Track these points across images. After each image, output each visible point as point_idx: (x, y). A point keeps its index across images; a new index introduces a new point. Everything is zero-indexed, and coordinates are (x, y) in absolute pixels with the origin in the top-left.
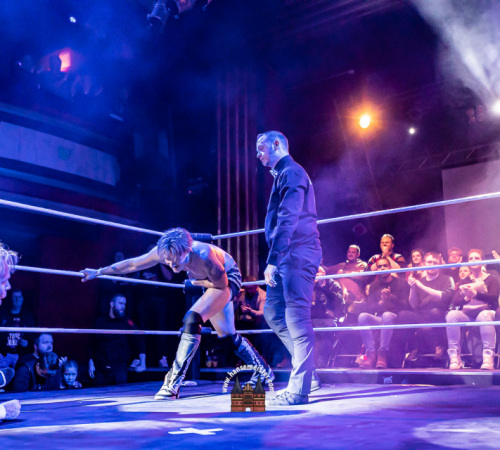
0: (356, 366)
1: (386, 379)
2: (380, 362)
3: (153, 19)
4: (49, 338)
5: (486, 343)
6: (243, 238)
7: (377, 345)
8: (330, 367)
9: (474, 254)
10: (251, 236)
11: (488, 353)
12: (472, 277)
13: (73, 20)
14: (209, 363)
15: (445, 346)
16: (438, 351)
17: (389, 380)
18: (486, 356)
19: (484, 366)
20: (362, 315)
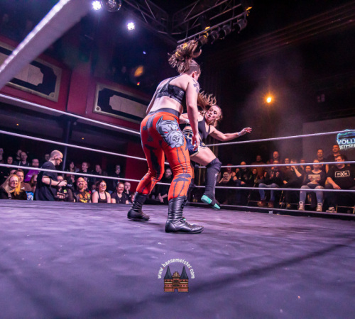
0: (257, 206)
4: (128, 184)
9: (316, 161)
10: (215, 146)
12: (313, 171)
13: (144, 53)
14: (194, 200)
17: (271, 212)
18: (319, 205)
19: (318, 210)
20: (261, 184)
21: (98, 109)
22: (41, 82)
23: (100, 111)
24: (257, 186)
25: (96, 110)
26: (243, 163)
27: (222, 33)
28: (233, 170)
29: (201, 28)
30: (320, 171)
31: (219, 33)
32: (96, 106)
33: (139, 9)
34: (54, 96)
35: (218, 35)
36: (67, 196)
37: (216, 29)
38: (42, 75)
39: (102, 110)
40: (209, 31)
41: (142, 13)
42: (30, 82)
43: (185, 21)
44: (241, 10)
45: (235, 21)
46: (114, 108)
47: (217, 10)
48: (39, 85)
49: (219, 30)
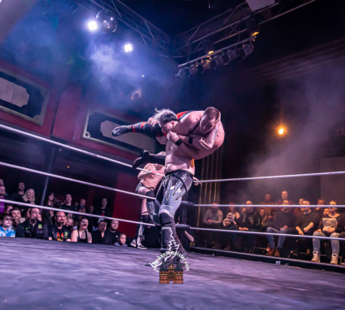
0: (264, 254)
1: (277, 262)
2: (277, 254)
3: (178, 77)
4: (117, 222)
5: (334, 250)
6: (213, 183)
7: (276, 245)
8: (251, 253)
9: (332, 203)
10: (217, 182)
11: (335, 255)
12: (330, 215)
15: (312, 250)
16: (308, 252)
17: (279, 262)
18: (333, 256)
19: (332, 262)
20: (269, 228)
21: (87, 135)
22: (26, 104)
23: (89, 137)
24: (264, 230)
25: (84, 136)
26: (249, 202)
27: (226, 58)
28: (237, 210)
29: (204, 53)
30: (337, 215)
31: (223, 57)
32: (85, 132)
33: (138, 31)
34: (39, 119)
35: (221, 60)
36: (41, 232)
37: (220, 54)
38: (28, 96)
39: (91, 137)
40: (212, 56)
41: (142, 35)
42: (14, 103)
43: (187, 44)
44: (247, 35)
45: (241, 45)
46: (104, 135)
47: (222, 34)
48: (24, 106)
49: (223, 54)
